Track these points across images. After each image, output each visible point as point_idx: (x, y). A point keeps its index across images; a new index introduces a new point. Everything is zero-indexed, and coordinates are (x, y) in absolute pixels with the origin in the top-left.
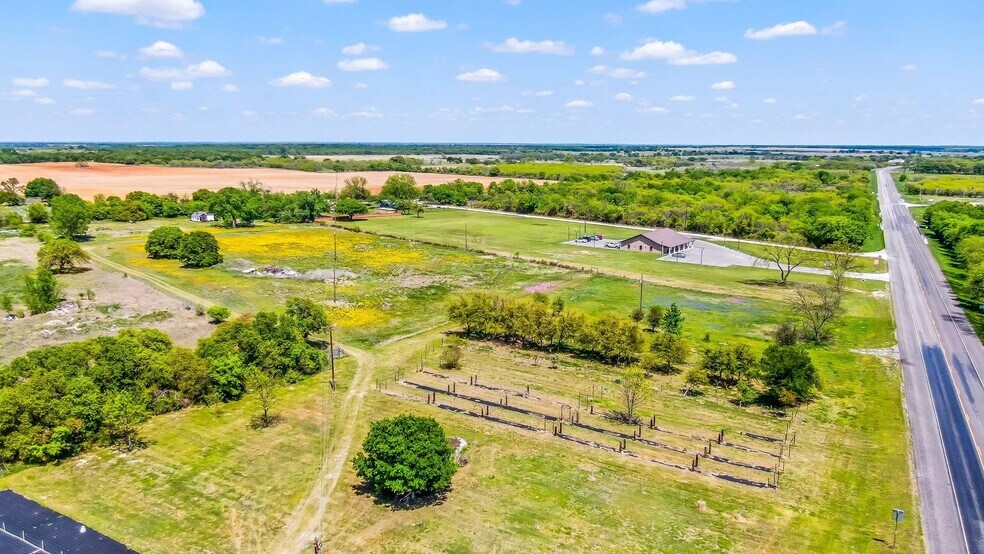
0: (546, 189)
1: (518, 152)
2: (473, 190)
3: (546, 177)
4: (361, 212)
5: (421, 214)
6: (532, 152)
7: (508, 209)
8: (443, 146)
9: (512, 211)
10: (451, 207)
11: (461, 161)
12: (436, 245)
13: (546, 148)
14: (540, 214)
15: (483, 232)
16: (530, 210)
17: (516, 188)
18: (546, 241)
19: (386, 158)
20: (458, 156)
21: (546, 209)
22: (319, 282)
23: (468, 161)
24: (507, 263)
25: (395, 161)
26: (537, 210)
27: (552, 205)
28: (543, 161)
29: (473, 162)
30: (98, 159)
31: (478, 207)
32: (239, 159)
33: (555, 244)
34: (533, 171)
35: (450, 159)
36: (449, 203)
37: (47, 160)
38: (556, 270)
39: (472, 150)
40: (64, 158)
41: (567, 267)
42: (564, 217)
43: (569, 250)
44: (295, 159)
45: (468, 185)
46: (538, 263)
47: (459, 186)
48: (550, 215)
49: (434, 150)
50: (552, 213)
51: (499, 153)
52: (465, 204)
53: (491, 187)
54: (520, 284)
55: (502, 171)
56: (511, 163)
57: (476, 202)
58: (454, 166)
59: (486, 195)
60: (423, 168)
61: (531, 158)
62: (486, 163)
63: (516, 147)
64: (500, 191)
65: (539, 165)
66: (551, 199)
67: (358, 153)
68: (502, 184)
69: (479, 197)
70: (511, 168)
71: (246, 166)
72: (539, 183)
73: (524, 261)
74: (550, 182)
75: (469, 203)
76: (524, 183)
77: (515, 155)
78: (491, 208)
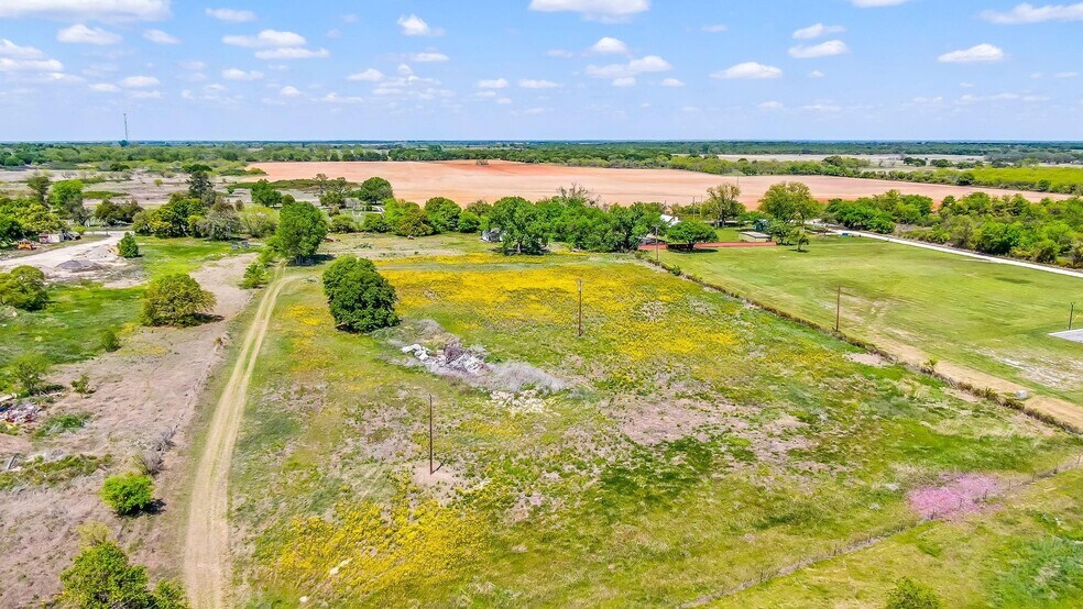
0: (1044, 210)
1: (1015, 152)
2: (911, 207)
3: (1050, 188)
4: (706, 239)
5: (802, 247)
6: (1037, 152)
7: (961, 244)
8: (910, 144)
9: (969, 248)
10: (864, 234)
11: (923, 163)
12: (784, 316)
13: (1060, 146)
14: (1020, 258)
15: (895, 290)
16: (1003, 249)
17: (989, 206)
18: (1017, 323)
19: (817, 159)
20: (922, 157)
21: (1034, 251)
22: (481, 395)
23: (934, 163)
24: (901, 386)
25: (830, 162)
26: (1015, 250)
27: (1048, 243)
28: (1052, 165)
29: (941, 164)
30: (504, 158)
31: (911, 236)
32: (643, 158)
33: (1036, 335)
34: (1030, 179)
35: (908, 161)
36: (865, 228)
37: (458, 157)
38: (1017, 425)
39: (947, 149)
40: (474, 155)
41: (1049, 421)
42: (1068, 266)
43: (1066, 357)
44: (706, 158)
45: (906, 200)
46: (977, 393)
47: (889, 202)
48: (1040, 260)
49: (894, 148)
50: (1046, 257)
51: (985, 153)
52: (890, 231)
53: (944, 204)
54: (903, 469)
55: (977, 178)
56: (999, 166)
57: (914, 229)
58: (908, 170)
59: (935, 216)
60: (863, 171)
61: (1034, 160)
62: (961, 166)
63: (1013, 145)
64: (959, 211)
65: (1043, 170)
66: (1046, 230)
67: (794, 152)
68: (965, 199)
69: (922, 219)
70: (994, 174)
71: (647, 166)
72: (1033, 198)
73: (945, 382)
74: (1055, 198)
75: (898, 228)
76: (1006, 199)
77: (1009, 155)
78: (933, 240)
